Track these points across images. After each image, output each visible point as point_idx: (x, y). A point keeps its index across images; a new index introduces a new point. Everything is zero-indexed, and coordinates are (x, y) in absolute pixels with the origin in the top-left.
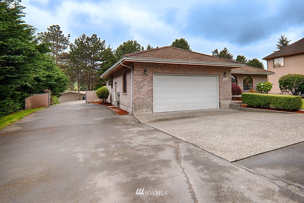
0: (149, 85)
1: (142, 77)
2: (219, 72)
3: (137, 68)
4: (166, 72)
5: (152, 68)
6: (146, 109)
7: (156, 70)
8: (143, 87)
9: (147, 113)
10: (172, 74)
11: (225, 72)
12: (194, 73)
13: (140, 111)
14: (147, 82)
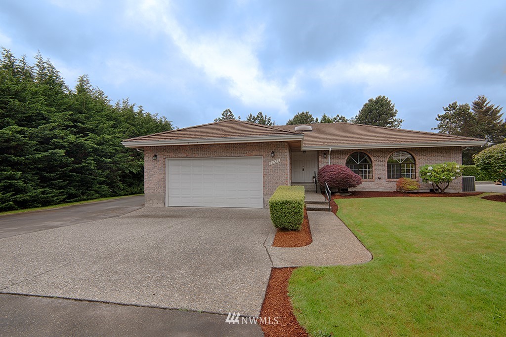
0: (160, 172)
1: (153, 163)
2: (262, 150)
3: (147, 153)
4: (180, 155)
5: (163, 153)
6: (157, 201)
7: (168, 154)
8: (154, 175)
9: (158, 206)
10: (187, 158)
11: (273, 150)
12: (220, 155)
13: (151, 202)
14: (158, 170)
